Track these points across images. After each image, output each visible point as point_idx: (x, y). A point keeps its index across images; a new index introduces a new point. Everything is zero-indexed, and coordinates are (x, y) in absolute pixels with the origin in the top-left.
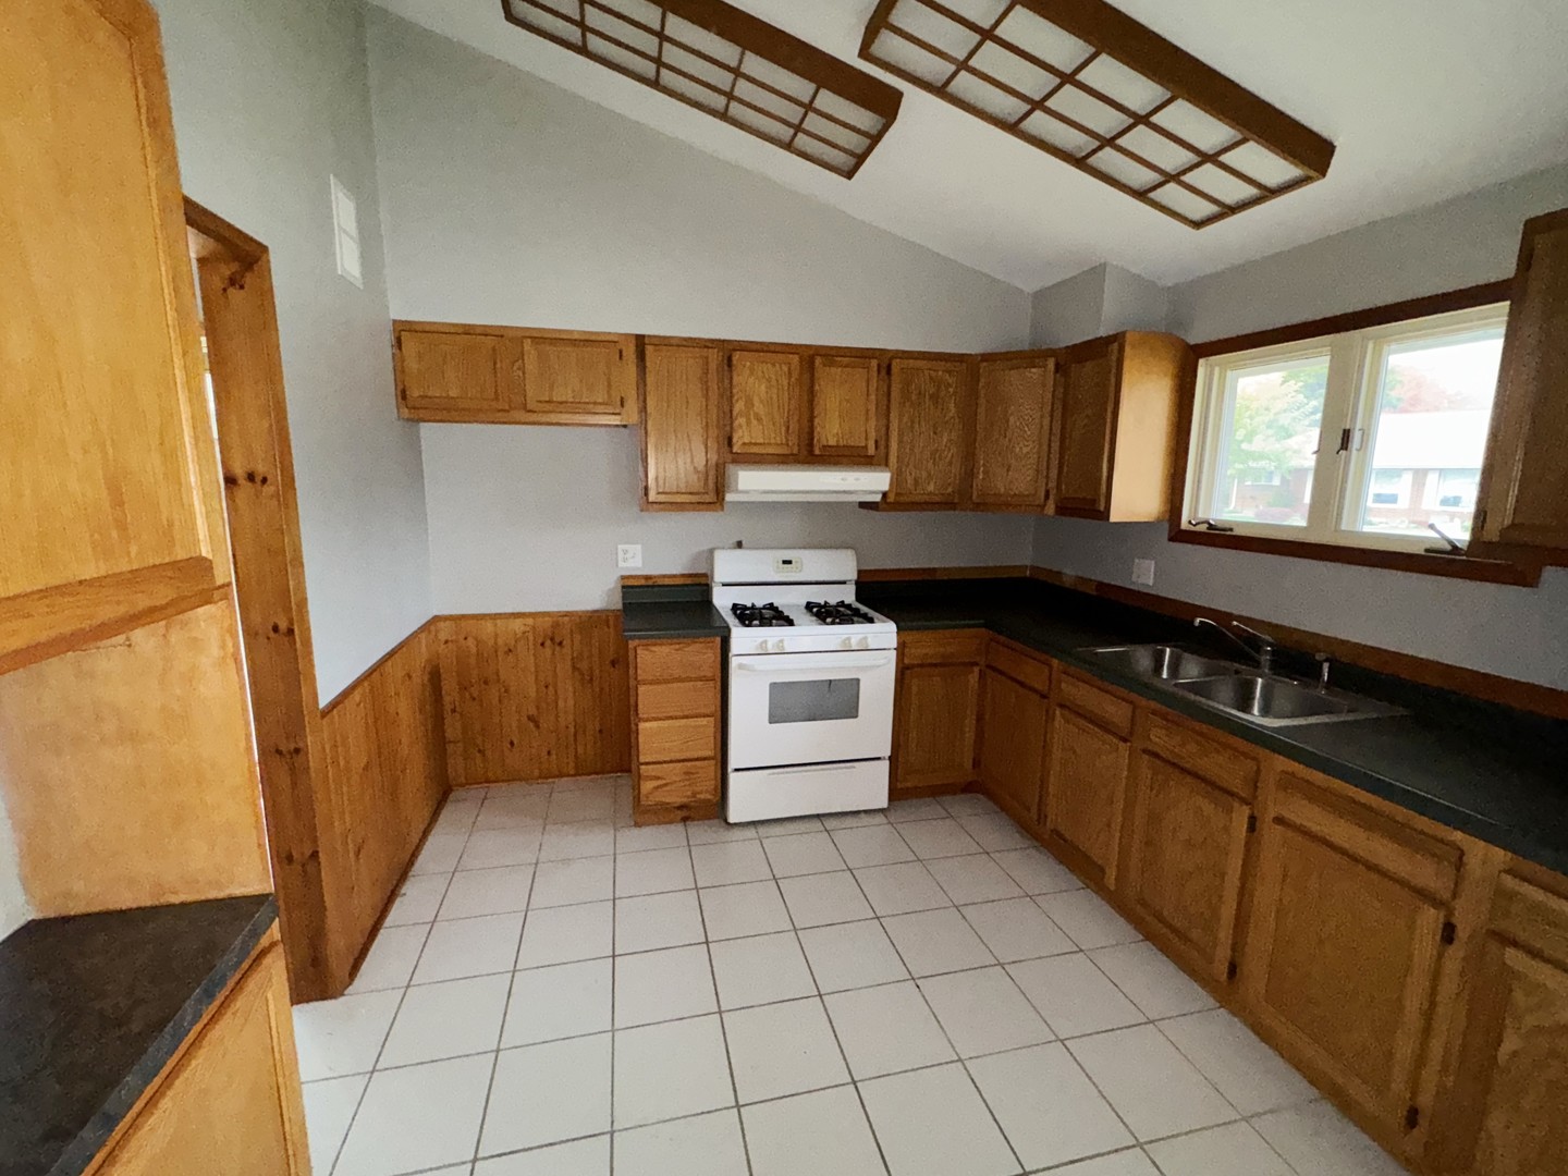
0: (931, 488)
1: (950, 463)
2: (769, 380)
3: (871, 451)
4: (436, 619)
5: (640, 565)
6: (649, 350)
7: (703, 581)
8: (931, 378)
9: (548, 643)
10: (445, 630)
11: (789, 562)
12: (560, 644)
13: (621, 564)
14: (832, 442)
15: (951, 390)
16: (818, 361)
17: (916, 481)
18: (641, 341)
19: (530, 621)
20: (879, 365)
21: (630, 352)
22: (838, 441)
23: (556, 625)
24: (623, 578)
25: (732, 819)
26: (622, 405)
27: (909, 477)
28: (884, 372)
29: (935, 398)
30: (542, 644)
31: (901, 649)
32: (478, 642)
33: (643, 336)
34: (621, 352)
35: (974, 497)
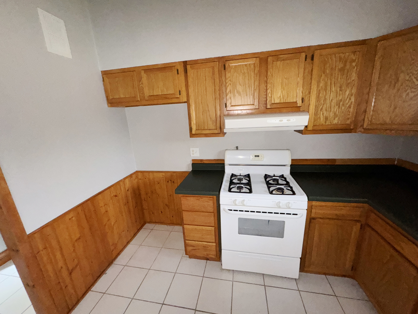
0: (336, 121)
1: (350, 107)
2: (244, 74)
3: (299, 103)
4: (137, 172)
5: (199, 156)
6: (188, 67)
7: (222, 162)
8: (340, 59)
9: (170, 181)
10: (140, 175)
11: (258, 156)
12: (173, 182)
13: (192, 155)
14: (277, 101)
15: (354, 64)
16: (270, 59)
17: (326, 118)
18: (185, 63)
19: (164, 174)
20: (306, 56)
21: (181, 69)
22: (280, 100)
23: (172, 176)
24: (193, 160)
25: (224, 267)
26: (180, 94)
27: (321, 116)
28: (309, 60)
29: (342, 70)
30: (168, 182)
31: (309, 210)
32: (149, 179)
33: (186, 61)
34: (178, 70)
35: (365, 126)
